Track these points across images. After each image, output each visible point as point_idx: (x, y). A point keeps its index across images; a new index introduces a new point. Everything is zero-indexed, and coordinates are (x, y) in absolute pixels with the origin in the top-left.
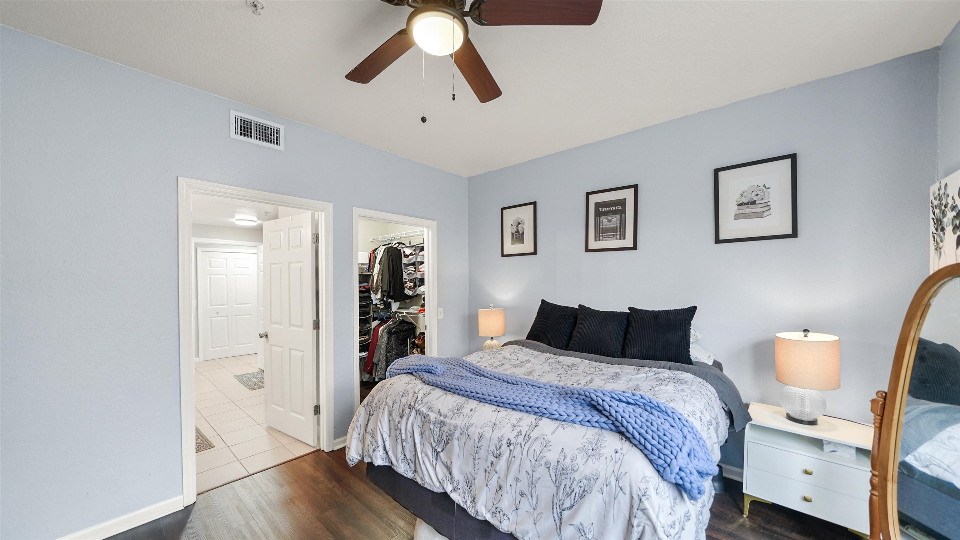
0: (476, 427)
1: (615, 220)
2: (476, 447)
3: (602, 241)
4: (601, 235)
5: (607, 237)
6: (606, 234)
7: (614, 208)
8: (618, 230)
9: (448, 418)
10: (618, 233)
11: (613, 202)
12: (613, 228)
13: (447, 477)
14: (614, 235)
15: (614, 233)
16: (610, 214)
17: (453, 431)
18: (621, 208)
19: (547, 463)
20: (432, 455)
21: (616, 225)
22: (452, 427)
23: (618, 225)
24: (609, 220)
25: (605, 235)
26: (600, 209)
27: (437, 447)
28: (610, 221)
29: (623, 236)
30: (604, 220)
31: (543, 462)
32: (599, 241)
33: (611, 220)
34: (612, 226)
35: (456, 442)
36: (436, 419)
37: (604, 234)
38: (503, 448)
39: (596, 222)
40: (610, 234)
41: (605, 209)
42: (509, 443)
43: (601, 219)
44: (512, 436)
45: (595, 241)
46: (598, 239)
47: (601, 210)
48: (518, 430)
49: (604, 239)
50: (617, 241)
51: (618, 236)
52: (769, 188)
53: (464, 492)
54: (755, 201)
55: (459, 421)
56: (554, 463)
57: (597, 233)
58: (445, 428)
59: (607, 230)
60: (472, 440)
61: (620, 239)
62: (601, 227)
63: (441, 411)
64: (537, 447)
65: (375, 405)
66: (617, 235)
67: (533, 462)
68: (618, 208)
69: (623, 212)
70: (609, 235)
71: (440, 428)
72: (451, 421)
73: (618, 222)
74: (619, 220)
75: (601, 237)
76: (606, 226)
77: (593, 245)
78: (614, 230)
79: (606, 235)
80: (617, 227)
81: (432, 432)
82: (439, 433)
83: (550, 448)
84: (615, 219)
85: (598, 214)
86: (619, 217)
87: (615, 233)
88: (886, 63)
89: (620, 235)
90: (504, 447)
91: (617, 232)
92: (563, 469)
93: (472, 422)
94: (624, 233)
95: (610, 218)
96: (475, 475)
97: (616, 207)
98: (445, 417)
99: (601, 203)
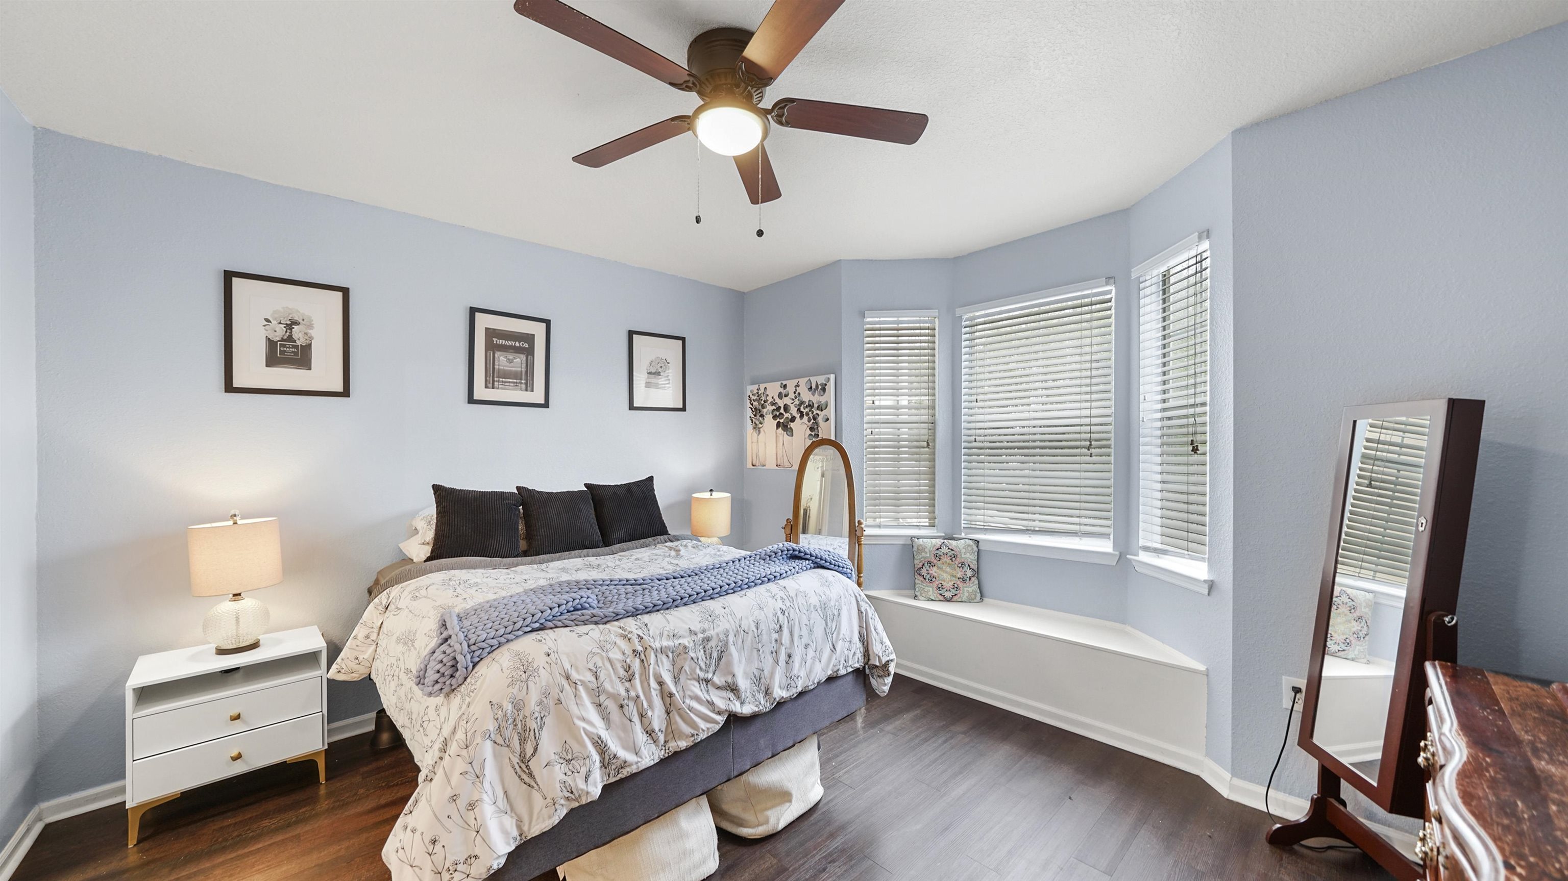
0: (747, 618)
1: (518, 362)
2: (756, 636)
3: (498, 388)
4: (495, 379)
5: (506, 384)
6: (504, 380)
7: (517, 343)
8: (523, 377)
9: (709, 630)
10: (523, 381)
11: (516, 334)
12: (516, 372)
13: (730, 697)
14: (516, 382)
15: (516, 379)
16: (511, 351)
17: (725, 638)
18: (527, 346)
19: (815, 607)
20: (701, 691)
21: (520, 369)
22: (722, 637)
23: (524, 370)
24: (509, 359)
25: (502, 382)
26: (495, 339)
27: (706, 675)
28: (510, 361)
29: (529, 387)
30: (501, 358)
31: (812, 609)
32: (493, 388)
33: (513, 360)
34: (514, 369)
35: (732, 649)
36: (694, 641)
37: (501, 379)
38: (781, 619)
39: (488, 358)
40: (511, 380)
41: (504, 341)
42: (783, 612)
43: (496, 355)
44: (780, 604)
45: (486, 387)
46: (491, 385)
47: (496, 341)
48: (779, 598)
49: (501, 386)
50: (521, 392)
51: (523, 386)
52: (669, 363)
53: (753, 695)
54: (660, 372)
55: (723, 625)
56: (818, 604)
57: (489, 375)
58: (713, 643)
59: (506, 375)
60: (751, 633)
61: (526, 390)
62: (497, 367)
63: (692, 629)
64: (801, 600)
65: (537, 709)
66: (521, 383)
67: (806, 613)
68: (523, 344)
69: (529, 352)
70: (509, 382)
71: (704, 647)
72: (716, 630)
73: (524, 365)
74: (525, 362)
75: (496, 384)
76: (505, 368)
77: (480, 392)
78: (516, 375)
79: (505, 382)
80: (521, 371)
81: (696, 661)
82: (705, 654)
83: (809, 596)
84: (518, 359)
85: (491, 347)
86: (524, 359)
87: (518, 381)
88: (725, 289)
89: (526, 384)
90: (781, 616)
91: (521, 379)
92: (825, 604)
93: (739, 617)
94: (531, 382)
95: (511, 357)
96: (763, 665)
97: (519, 343)
98: (704, 631)
99: (497, 331)
